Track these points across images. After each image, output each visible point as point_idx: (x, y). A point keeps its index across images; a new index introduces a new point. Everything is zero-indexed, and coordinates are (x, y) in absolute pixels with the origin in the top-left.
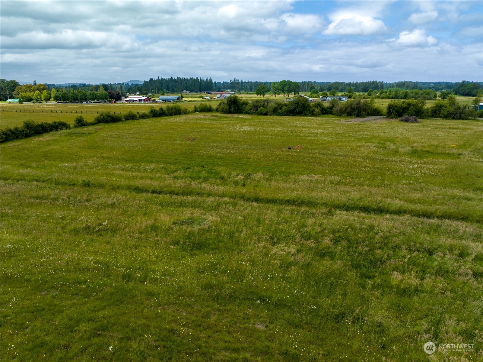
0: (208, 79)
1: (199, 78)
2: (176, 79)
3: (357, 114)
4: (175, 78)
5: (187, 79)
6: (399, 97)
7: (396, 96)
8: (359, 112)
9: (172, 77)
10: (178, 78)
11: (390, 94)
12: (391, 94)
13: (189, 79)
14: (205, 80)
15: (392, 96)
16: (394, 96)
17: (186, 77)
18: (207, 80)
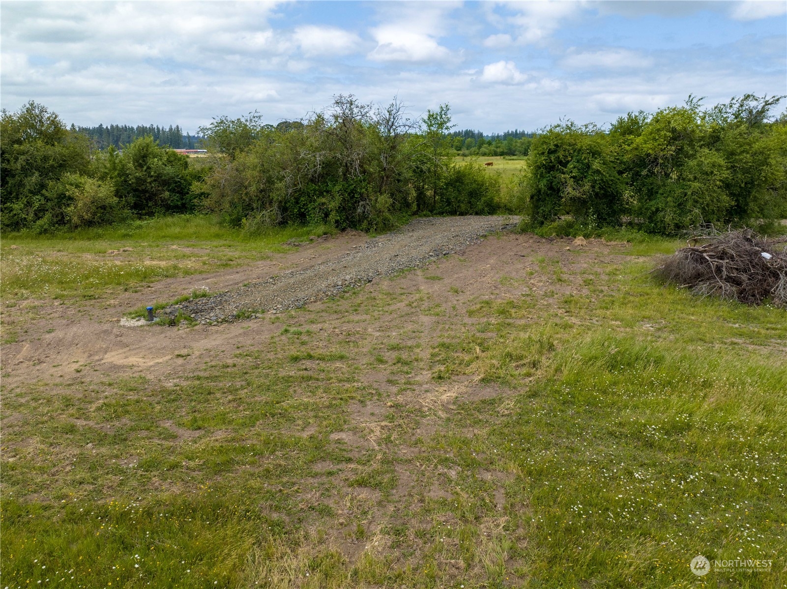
0: (173, 127)
1: (155, 126)
2: (109, 128)
3: (341, 209)
4: (107, 127)
5: (132, 128)
6: (515, 151)
7: (510, 149)
8: (352, 198)
9: (101, 125)
10: (112, 126)
11: (497, 148)
12: (499, 147)
13: (135, 128)
14: (167, 130)
15: (502, 150)
16: (506, 151)
17: (130, 125)
18: (171, 129)
